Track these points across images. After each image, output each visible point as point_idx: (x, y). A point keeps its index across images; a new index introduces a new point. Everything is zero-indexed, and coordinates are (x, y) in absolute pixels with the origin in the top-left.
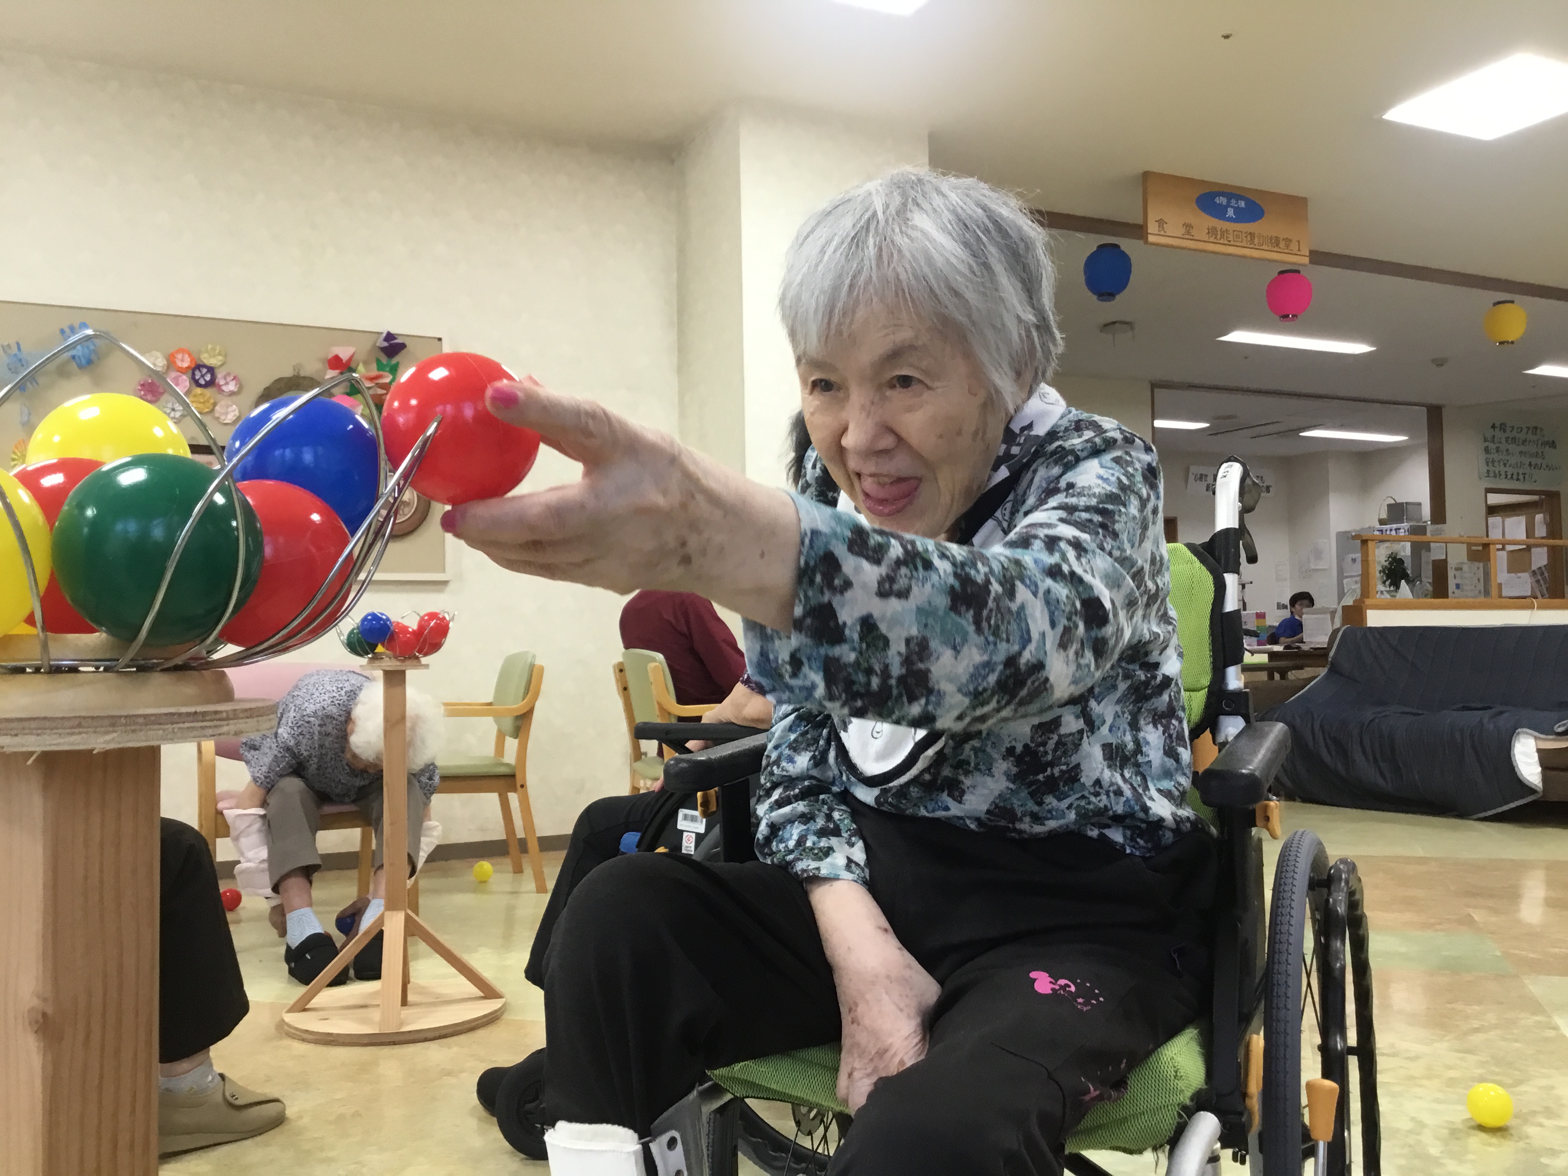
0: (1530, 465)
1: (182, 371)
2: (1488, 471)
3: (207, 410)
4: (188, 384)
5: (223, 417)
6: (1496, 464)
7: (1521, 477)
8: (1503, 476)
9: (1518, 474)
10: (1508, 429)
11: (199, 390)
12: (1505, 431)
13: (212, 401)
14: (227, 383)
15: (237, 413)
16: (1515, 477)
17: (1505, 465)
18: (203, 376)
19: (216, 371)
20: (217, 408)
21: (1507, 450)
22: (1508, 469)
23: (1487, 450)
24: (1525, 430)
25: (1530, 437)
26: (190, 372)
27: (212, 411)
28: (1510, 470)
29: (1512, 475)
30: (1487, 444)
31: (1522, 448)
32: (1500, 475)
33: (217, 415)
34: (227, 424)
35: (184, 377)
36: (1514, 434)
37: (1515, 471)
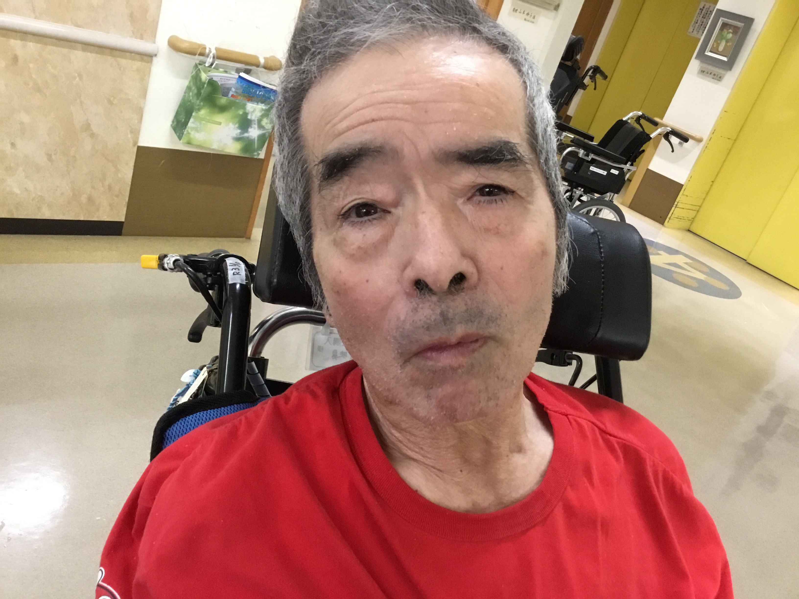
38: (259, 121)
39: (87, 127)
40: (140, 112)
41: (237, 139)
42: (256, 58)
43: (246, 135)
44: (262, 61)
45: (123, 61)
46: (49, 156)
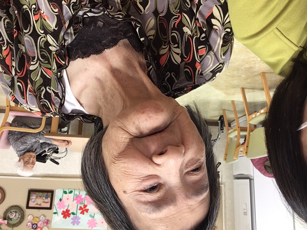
1: (40, 227)
3: (35, 218)
4: (38, 224)
5: (32, 216)
11: (36, 223)
13: (33, 220)
14: (30, 225)
15: (28, 217)
18: (35, 226)
19: (31, 228)
20: (32, 219)
26: (37, 227)
27: (34, 218)
33: (33, 217)
34: (31, 215)
35: (39, 226)
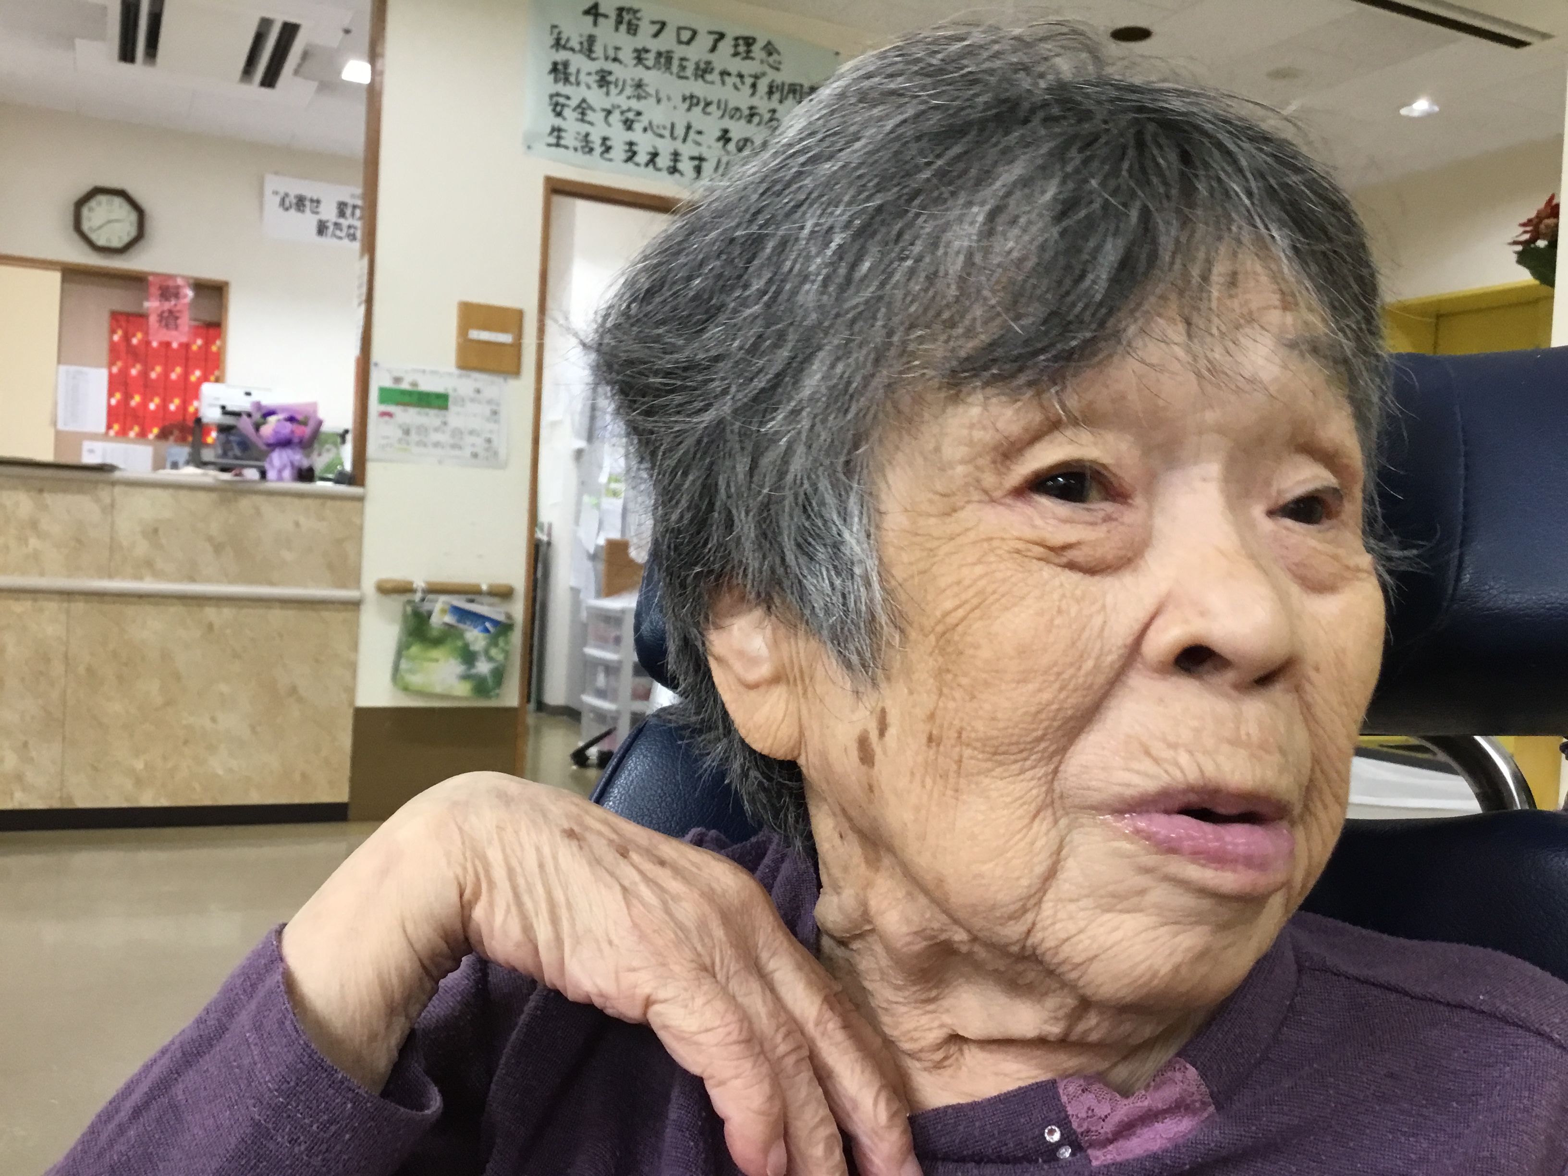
0: (725, 137)
2: (557, 131)
6: (596, 117)
7: (686, 166)
8: (619, 152)
9: (676, 156)
10: (646, 28)
12: (633, 29)
16: (664, 161)
17: (629, 125)
21: (639, 85)
22: (636, 135)
23: (559, 71)
24: (704, 41)
25: (723, 58)
28: (645, 143)
29: (654, 155)
30: (562, 56)
31: (698, 88)
32: (608, 149)
36: (666, 42)
37: (665, 147)
38: (486, 652)
39: (293, 690)
40: (353, 667)
41: (465, 677)
42: (479, 586)
43: (473, 671)
44: (484, 587)
45: (326, 614)
46: (253, 728)
